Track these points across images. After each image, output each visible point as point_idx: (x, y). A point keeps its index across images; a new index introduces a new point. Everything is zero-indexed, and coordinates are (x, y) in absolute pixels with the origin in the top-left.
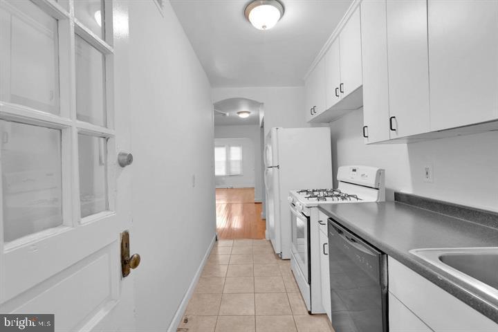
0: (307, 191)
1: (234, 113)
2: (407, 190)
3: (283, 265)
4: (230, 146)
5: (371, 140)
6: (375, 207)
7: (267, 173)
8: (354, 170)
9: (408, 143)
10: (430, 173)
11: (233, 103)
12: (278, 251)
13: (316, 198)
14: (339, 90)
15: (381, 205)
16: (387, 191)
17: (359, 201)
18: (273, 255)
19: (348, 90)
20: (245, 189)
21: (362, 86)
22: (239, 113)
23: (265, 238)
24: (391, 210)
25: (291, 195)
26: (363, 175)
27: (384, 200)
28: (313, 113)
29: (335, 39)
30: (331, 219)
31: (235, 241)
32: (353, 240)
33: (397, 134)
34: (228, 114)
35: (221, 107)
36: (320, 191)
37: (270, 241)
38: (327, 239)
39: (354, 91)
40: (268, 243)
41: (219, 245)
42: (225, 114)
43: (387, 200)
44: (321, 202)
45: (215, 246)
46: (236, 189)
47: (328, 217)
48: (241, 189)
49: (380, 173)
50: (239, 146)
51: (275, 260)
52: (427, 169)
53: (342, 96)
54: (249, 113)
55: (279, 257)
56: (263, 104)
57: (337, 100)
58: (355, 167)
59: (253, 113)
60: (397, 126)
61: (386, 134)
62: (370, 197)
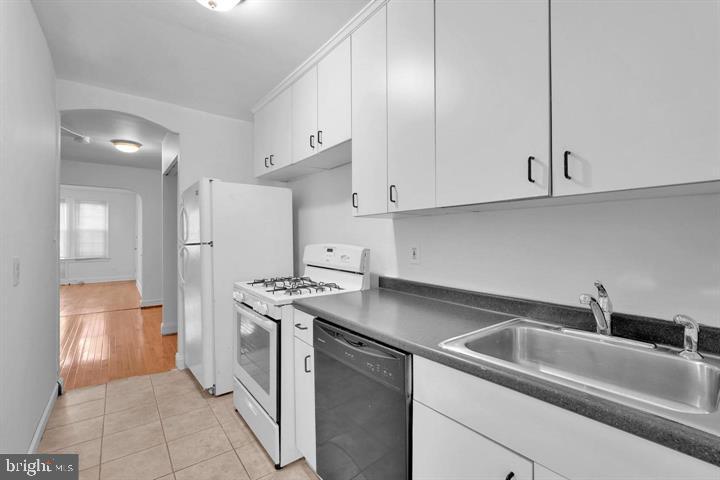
0: (263, 281)
1: (104, 141)
2: (392, 273)
3: (218, 405)
4: (79, 202)
5: (362, 211)
6: (360, 296)
7: (182, 255)
8: (330, 250)
9: (394, 219)
10: (417, 253)
11: (103, 120)
12: (207, 385)
13: (284, 292)
14: (315, 140)
15: (364, 293)
16: (372, 276)
17: (341, 291)
18: (196, 394)
19: (330, 142)
20: (113, 284)
21: (350, 140)
22: (115, 142)
23: (174, 366)
24: (375, 298)
25: (236, 288)
26: (342, 257)
27: (368, 288)
28: (268, 164)
29: (311, 67)
30: (319, 319)
31: (110, 386)
32: (360, 344)
33: (397, 206)
34: (87, 139)
35: (72, 121)
36: (281, 280)
37: (188, 371)
38: (312, 349)
39: (336, 146)
40: (184, 376)
41: (68, 404)
42: (79, 139)
43: (372, 288)
44: (295, 297)
45: (58, 407)
46: (93, 285)
47: (313, 317)
48: (104, 284)
49: (366, 254)
50: (103, 203)
51: (202, 402)
52: (414, 249)
53: (319, 148)
54: (139, 145)
55: (210, 393)
56: (178, 134)
57: (311, 152)
58: (330, 246)
59: (148, 147)
60: (397, 197)
61: (382, 204)
62: (353, 285)
